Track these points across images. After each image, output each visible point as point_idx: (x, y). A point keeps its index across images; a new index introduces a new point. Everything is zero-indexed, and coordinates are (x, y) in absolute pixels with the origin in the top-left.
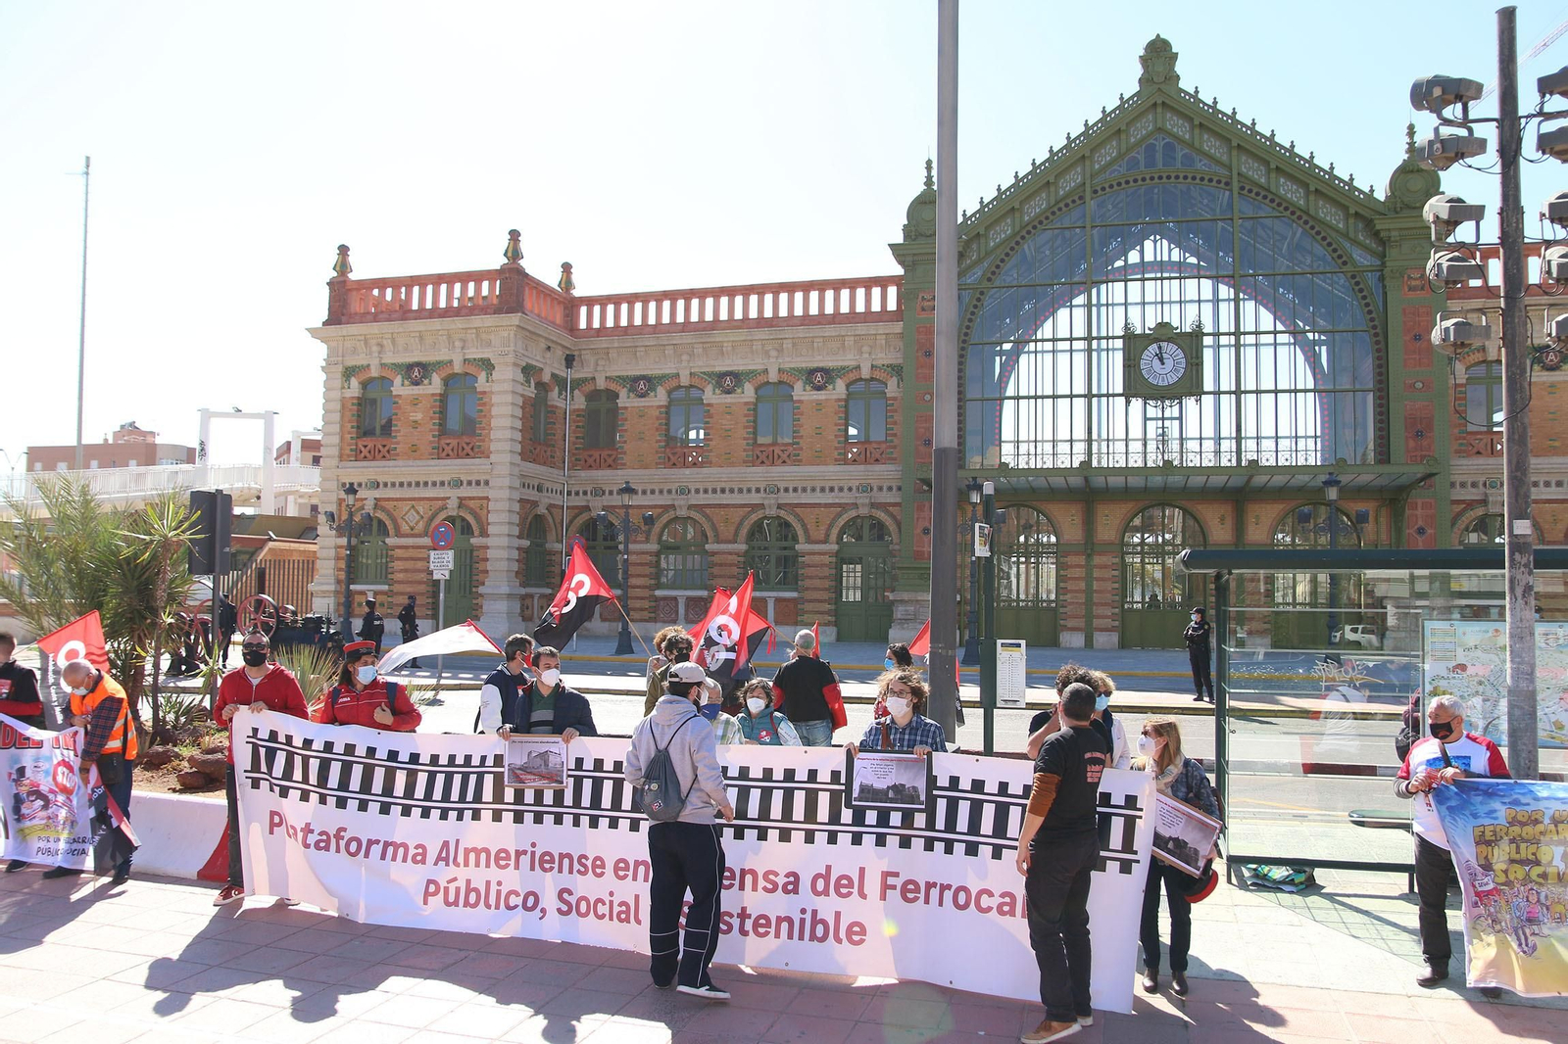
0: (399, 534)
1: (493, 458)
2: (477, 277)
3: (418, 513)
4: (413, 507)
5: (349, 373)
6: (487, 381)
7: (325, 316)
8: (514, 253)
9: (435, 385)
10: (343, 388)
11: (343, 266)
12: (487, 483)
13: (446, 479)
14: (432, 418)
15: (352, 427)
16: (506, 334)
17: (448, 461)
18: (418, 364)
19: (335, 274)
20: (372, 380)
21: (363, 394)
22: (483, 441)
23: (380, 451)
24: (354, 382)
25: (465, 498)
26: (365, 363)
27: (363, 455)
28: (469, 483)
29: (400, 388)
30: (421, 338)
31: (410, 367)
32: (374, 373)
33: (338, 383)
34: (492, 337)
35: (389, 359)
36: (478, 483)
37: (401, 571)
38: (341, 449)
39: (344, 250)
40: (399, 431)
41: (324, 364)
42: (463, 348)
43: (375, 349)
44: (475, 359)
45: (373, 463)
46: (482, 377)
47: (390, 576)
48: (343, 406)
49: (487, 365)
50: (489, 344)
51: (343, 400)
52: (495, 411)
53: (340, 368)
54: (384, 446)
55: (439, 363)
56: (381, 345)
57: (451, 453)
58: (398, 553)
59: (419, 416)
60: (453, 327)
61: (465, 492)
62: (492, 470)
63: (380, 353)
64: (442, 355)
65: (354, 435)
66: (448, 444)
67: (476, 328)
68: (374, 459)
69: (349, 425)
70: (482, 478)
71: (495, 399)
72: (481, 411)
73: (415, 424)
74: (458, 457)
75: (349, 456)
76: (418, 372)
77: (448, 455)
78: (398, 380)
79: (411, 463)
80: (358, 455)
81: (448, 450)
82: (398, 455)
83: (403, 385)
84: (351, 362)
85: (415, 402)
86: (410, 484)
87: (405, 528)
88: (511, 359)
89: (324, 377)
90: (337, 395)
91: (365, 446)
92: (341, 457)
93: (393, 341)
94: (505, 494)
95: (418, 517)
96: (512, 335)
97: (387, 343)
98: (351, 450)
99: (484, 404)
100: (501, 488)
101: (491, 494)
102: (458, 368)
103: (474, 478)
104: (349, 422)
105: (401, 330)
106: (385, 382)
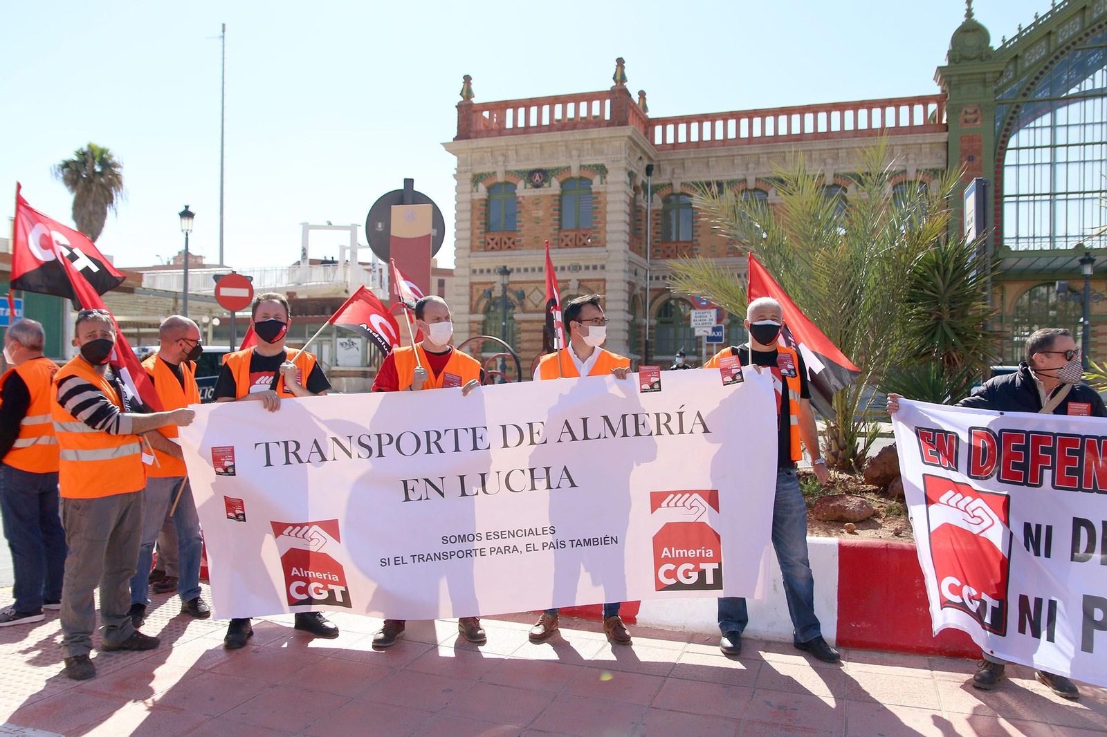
0: (525, 311)
1: (609, 246)
2: (589, 97)
3: (542, 293)
4: (537, 288)
5: (476, 179)
6: (602, 183)
7: (455, 134)
8: (620, 77)
9: (554, 187)
10: (472, 191)
11: (467, 92)
12: (603, 267)
13: (566, 264)
14: (552, 215)
15: (481, 224)
16: (617, 144)
17: (569, 250)
18: (539, 171)
19: (461, 99)
20: (498, 184)
21: (489, 196)
22: (599, 232)
23: (505, 243)
24: (482, 187)
25: (584, 280)
26: (491, 170)
27: (490, 246)
28: (587, 268)
29: (523, 190)
30: (541, 148)
31: (532, 173)
32: (500, 178)
33: (468, 187)
34: (605, 146)
35: (513, 166)
36: (595, 268)
37: (527, 341)
38: (472, 242)
39: (467, 79)
40: (523, 226)
41: (455, 172)
42: (579, 156)
43: (501, 158)
44: (590, 166)
45: (500, 253)
46: (596, 180)
47: (518, 345)
48: (473, 207)
49: (602, 170)
50: (601, 152)
51: (472, 202)
52: (609, 208)
53: (470, 175)
54: (509, 239)
55: (557, 169)
56: (505, 156)
57: (569, 243)
58: (525, 326)
59: (540, 213)
60: (572, 138)
61: (583, 275)
62: (608, 256)
63: (504, 162)
64: (560, 162)
65: (483, 230)
66: (566, 236)
67: (591, 139)
68: (501, 249)
69: (479, 222)
70: (599, 264)
71: (609, 198)
72: (597, 208)
73: (537, 221)
74: (576, 246)
75: (479, 247)
76: (538, 177)
77: (567, 245)
78: (521, 184)
79: (535, 252)
80: (487, 247)
81: (567, 241)
82: (522, 245)
83: (525, 188)
84: (479, 170)
85: (537, 201)
86: (533, 270)
87: (529, 305)
88: (623, 164)
89: (455, 183)
90: (467, 197)
91: (493, 239)
92: (472, 249)
93: (516, 151)
94: (622, 276)
95: (541, 297)
96: (623, 145)
97: (511, 154)
98: (481, 242)
99: (599, 202)
100: (616, 271)
101: (608, 276)
102: (575, 173)
103: (591, 264)
104: (479, 219)
105: (525, 142)
106: (509, 186)
